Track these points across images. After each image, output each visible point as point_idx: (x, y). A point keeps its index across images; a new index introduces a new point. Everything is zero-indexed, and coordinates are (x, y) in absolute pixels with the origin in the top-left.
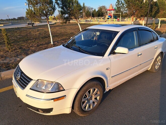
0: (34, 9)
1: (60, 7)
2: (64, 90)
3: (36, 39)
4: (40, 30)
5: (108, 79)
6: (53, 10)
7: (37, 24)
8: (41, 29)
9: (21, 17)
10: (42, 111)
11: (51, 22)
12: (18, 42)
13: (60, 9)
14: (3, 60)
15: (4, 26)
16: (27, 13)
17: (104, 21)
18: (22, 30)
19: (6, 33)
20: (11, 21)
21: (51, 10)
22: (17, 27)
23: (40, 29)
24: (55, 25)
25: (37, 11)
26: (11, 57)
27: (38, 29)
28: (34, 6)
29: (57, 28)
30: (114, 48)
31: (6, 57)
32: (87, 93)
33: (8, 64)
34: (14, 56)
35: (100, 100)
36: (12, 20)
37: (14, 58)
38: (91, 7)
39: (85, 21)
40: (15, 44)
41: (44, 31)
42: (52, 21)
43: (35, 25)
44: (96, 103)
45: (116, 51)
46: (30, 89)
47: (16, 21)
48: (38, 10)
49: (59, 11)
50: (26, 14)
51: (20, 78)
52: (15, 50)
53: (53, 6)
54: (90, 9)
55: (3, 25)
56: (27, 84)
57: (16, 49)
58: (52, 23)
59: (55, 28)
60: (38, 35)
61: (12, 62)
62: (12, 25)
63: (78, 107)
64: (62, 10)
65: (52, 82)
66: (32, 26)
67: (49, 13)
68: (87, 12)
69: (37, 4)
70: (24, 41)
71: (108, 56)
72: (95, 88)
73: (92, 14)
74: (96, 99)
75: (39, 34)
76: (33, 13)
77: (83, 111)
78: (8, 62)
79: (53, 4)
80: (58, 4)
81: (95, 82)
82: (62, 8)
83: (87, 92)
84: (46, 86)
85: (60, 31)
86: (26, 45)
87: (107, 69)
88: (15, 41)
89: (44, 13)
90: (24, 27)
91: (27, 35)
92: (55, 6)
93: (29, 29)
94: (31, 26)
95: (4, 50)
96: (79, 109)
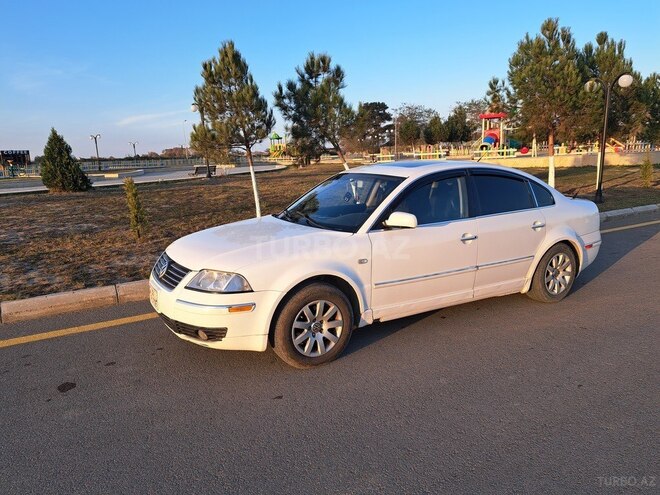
0: (214, 125)
1: (290, 117)
2: (252, 291)
3: (214, 212)
4: (231, 188)
5: (367, 286)
6: (264, 127)
7: (223, 169)
8: (237, 184)
9: (176, 149)
10: (206, 332)
11: (275, 164)
12: (163, 220)
13: (290, 124)
14: (122, 261)
15: (120, 177)
16: (194, 138)
17: (470, 156)
18: (177, 188)
19: (134, 191)
20: (142, 163)
21: (259, 127)
22: (160, 180)
23: (231, 184)
24: (283, 173)
25: (221, 131)
26: (143, 255)
27: (227, 185)
28: (214, 118)
29: (288, 182)
30: (385, 215)
31: (129, 255)
32: (306, 310)
33: (134, 268)
34: (151, 253)
35: (344, 338)
36: (145, 158)
37: (151, 257)
38: (427, 108)
39: (392, 158)
40: (154, 225)
41: (243, 191)
42: (279, 162)
43: (218, 173)
44: (333, 344)
45: (389, 222)
46: (186, 287)
47: (159, 163)
48: (224, 128)
49: (287, 129)
50: (190, 138)
51: (167, 272)
52: (152, 238)
53: (264, 116)
54: (421, 115)
55: (116, 175)
56: (180, 280)
57: (157, 237)
58: (277, 167)
59: (281, 181)
60: (221, 201)
61: (145, 264)
62: (145, 174)
63: (284, 339)
64: (295, 124)
65: (229, 274)
66: (209, 176)
67: (253, 136)
68: (407, 127)
69: (222, 111)
70: (179, 217)
71: (368, 232)
72: (329, 303)
73: (425, 133)
74: (332, 331)
75: (228, 198)
76: (209, 136)
77: (295, 354)
78: (134, 266)
79: (265, 110)
80: (284, 108)
81: (327, 288)
82: (295, 119)
83: (307, 306)
84: (217, 282)
85: (296, 191)
86: (183, 228)
87: (361, 262)
88: (154, 217)
89: (239, 135)
90: (183, 180)
91: (189, 202)
92: (271, 116)
93: (196, 184)
94: (205, 176)
95: (123, 239)
96: (284, 343)
